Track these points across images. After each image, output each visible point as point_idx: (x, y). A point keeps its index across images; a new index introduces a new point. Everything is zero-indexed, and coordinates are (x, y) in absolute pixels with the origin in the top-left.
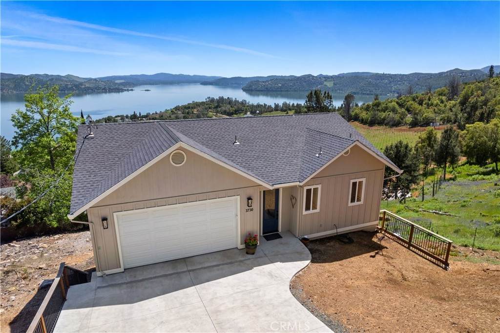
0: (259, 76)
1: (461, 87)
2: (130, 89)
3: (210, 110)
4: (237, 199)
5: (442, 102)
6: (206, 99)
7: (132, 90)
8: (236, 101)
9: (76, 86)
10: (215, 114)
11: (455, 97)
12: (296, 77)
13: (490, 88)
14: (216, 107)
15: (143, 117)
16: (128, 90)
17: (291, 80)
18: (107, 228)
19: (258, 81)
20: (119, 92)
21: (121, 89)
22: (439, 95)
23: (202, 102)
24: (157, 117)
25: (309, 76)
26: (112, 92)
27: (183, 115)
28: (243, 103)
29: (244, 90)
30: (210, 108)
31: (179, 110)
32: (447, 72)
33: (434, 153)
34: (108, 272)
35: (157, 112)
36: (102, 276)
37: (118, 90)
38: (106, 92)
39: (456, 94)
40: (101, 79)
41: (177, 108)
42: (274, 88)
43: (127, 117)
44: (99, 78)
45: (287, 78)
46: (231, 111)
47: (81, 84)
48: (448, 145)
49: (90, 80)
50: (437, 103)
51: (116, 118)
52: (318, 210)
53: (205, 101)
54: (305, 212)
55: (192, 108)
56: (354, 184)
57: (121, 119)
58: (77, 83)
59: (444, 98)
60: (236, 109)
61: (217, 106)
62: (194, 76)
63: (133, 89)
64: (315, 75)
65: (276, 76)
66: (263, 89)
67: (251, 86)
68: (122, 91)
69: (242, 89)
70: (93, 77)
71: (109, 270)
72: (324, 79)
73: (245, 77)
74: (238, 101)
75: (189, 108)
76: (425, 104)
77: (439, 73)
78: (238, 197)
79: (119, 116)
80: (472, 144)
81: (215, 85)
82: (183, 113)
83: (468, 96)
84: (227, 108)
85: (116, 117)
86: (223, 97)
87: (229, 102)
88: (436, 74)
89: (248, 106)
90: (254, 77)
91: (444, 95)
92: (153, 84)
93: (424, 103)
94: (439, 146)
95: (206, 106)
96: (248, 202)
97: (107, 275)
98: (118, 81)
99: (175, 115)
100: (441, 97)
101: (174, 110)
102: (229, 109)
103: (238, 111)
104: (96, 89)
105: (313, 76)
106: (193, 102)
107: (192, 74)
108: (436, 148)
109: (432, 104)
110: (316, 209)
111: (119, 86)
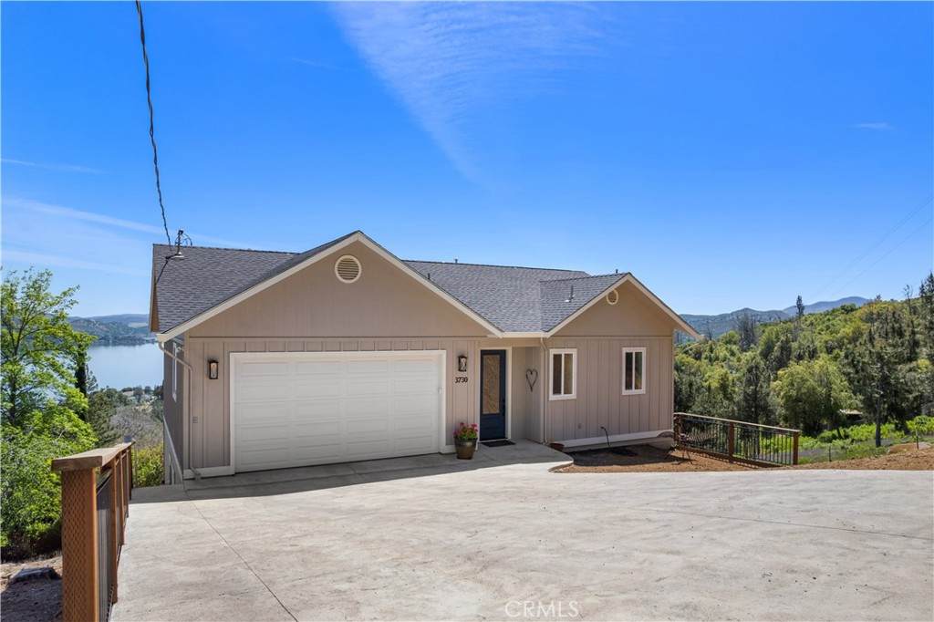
1: (758, 331)
4: (441, 355)
5: (733, 354)
11: (752, 346)
13: (803, 330)
18: (217, 378)
20: (134, 345)
21: (139, 340)
22: (727, 343)
26: (120, 344)
32: (732, 314)
33: (735, 408)
34: (205, 472)
36: (193, 479)
38: (107, 345)
39: (753, 341)
40: (100, 321)
43: (147, 390)
44: (94, 318)
48: (755, 392)
50: (725, 355)
51: (124, 394)
52: (573, 396)
54: (553, 397)
56: (629, 356)
57: (134, 395)
59: (735, 348)
68: (141, 342)
71: (208, 467)
76: (705, 359)
77: (720, 315)
78: (444, 353)
79: (130, 390)
80: (794, 393)
83: (772, 342)
85: (124, 391)
88: (715, 317)
91: (735, 343)
93: (703, 356)
94: (742, 397)
96: (459, 361)
97: (203, 478)
100: (729, 346)
108: (737, 398)
109: (717, 359)
110: (571, 393)
111: (135, 333)
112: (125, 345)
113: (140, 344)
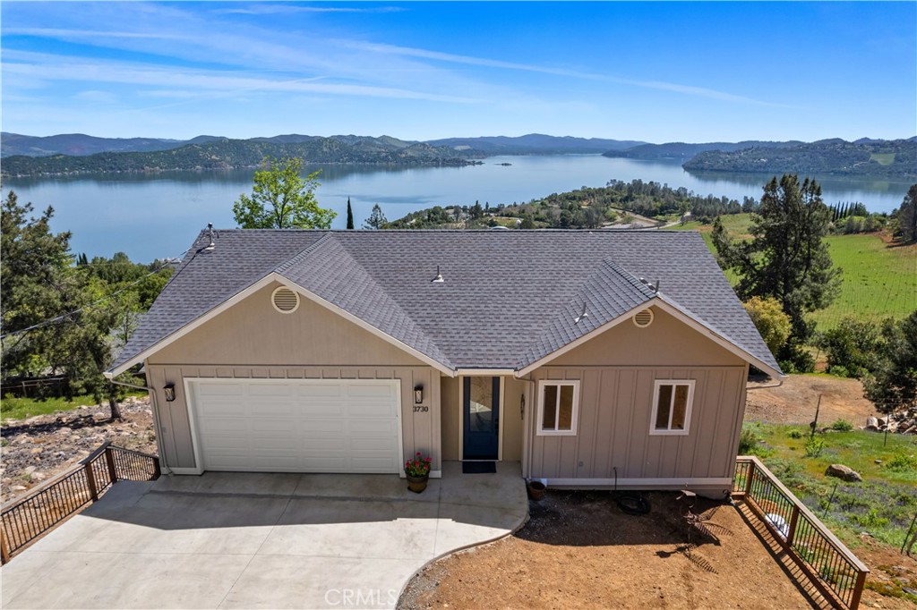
0: (722, 141)
2: (477, 161)
3: (612, 204)
4: (394, 385)
6: (608, 183)
7: (480, 163)
8: (666, 190)
9: (394, 155)
10: (620, 212)
12: (803, 144)
14: (626, 199)
15: (491, 212)
16: (474, 163)
17: (792, 151)
18: (173, 400)
19: (718, 152)
20: (458, 166)
21: (462, 161)
23: (600, 189)
24: (515, 212)
25: (836, 142)
26: (448, 166)
27: (561, 211)
28: (680, 194)
29: (687, 168)
30: (612, 201)
31: (555, 201)
34: (177, 470)
35: (517, 204)
37: (458, 163)
38: (437, 166)
40: (432, 144)
41: (553, 198)
42: (751, 166)
43: (465, 209)
44: (428, 142)
45: (783, 147)
46: (654, 208)
47: (401, 151)
49: (414, 145)
51: (447, 211)
52: (573, 431)
53: (606, 187)
54: (541, 432)
55: (580, 199)
56: (665, 391)
57: (454, 213)
58: (395, 150)
60: (662, 205)
61: (628, 196)
62: (593, 139)
63: (483, 161)
64: (851, 140)
65: (758, 142)
66: (726, 167)
67: (701, 162)
68: (464, 164)
69: (683, 166)
70: (421, 140)
71: (179, 467)
72: (873, 149)
73: (691, 143)
74: (670, 190)
75: (574, 198)
78: (398, 382)
79: (451, 208)
81: (629, 158)
82: (561, 208)
84: (647, 201)
85: (447, 208)
86: (640, 181)
87: (653, 190)
89: (688, 200)
90: (711, 144)
92: (518, 154)
95: (607, 197)
96: (415, 393)
97: (175, 475)
98: (459, 148)
99: (547, 211)
101: (546, 202)
102: (650, 203)
103: (667, 208)
104: (423, 160)
105: (846, 143)
106: (583, 187)
107: (588, 137)
110: (569, 428)
111: (459, 155)
112: (451, 166)
113: (463, 166)
